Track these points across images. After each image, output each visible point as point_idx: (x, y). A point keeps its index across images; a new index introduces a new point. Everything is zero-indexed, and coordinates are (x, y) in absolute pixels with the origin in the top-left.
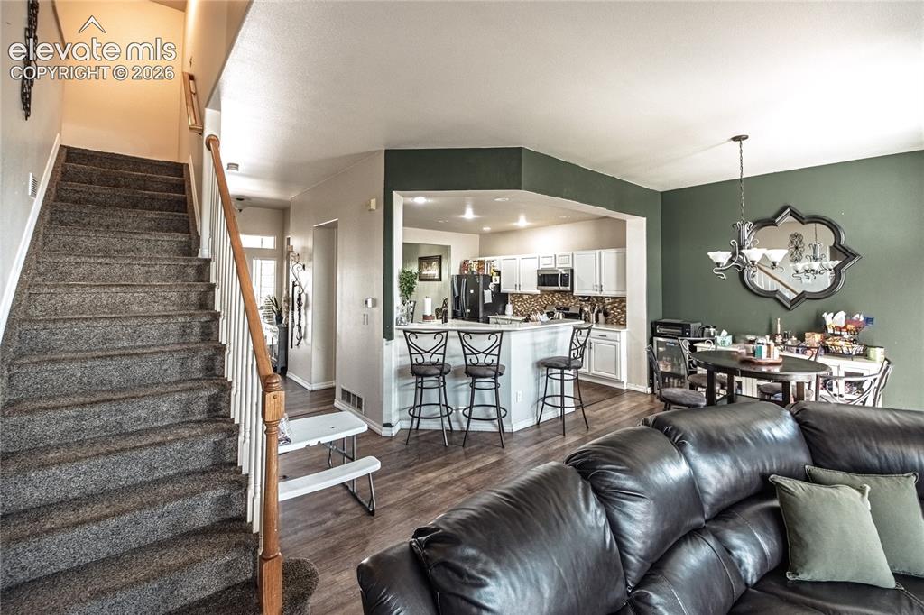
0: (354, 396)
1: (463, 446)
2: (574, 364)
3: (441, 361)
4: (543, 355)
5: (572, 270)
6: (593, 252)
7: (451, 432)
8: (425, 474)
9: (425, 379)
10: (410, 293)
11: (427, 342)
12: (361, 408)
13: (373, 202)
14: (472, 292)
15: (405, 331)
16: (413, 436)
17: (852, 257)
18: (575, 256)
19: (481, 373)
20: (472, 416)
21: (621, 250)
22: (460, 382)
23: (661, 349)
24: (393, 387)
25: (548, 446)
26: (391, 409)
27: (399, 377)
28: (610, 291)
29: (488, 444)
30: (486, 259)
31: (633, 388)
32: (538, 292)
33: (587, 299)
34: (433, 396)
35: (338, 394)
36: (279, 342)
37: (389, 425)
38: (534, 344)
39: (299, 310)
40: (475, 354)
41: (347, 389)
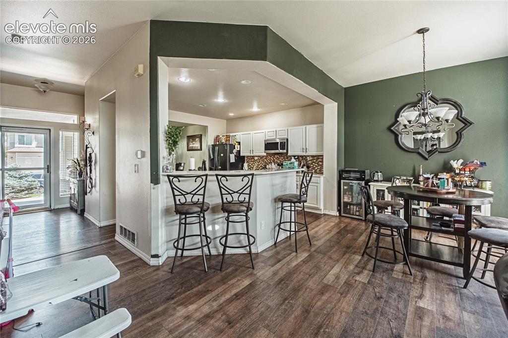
0: (129, 231)
1: (221, 270)
2: (303, 199)
3: (201, 200)
4: (279, 193)
5: (287, 140)
6: (302, 127)
7: (210, 256)
8: (186, 306)
9: (188, 216)
10: (175, 146)
11: (188, 185)
12: (134, 241)
13: (141, 67)
14: (222, 155)
15: (168, 176)
16: (177, 263)
17: (469, 124)
18: (289, 130)
19: (235, 209)
20: (228, 245)
21: (319, 125)
22: (217, 217)
23: (345, 187)
24: (160, 223)
25: (288, 263)
26: (158, 243)
27: (166, 215)
28: (312, 151)
29: (241, 266)
30: (231, 134)
31: (327, 212)
32: (265, 154)
33: (296, 157)
34: (195, 229)
35: (118, 230)
36: (78, 191)
37: (157, 256)
38: (273, 185)
39: (90, 166)
40: (231, 194)
41: (124, 226)
